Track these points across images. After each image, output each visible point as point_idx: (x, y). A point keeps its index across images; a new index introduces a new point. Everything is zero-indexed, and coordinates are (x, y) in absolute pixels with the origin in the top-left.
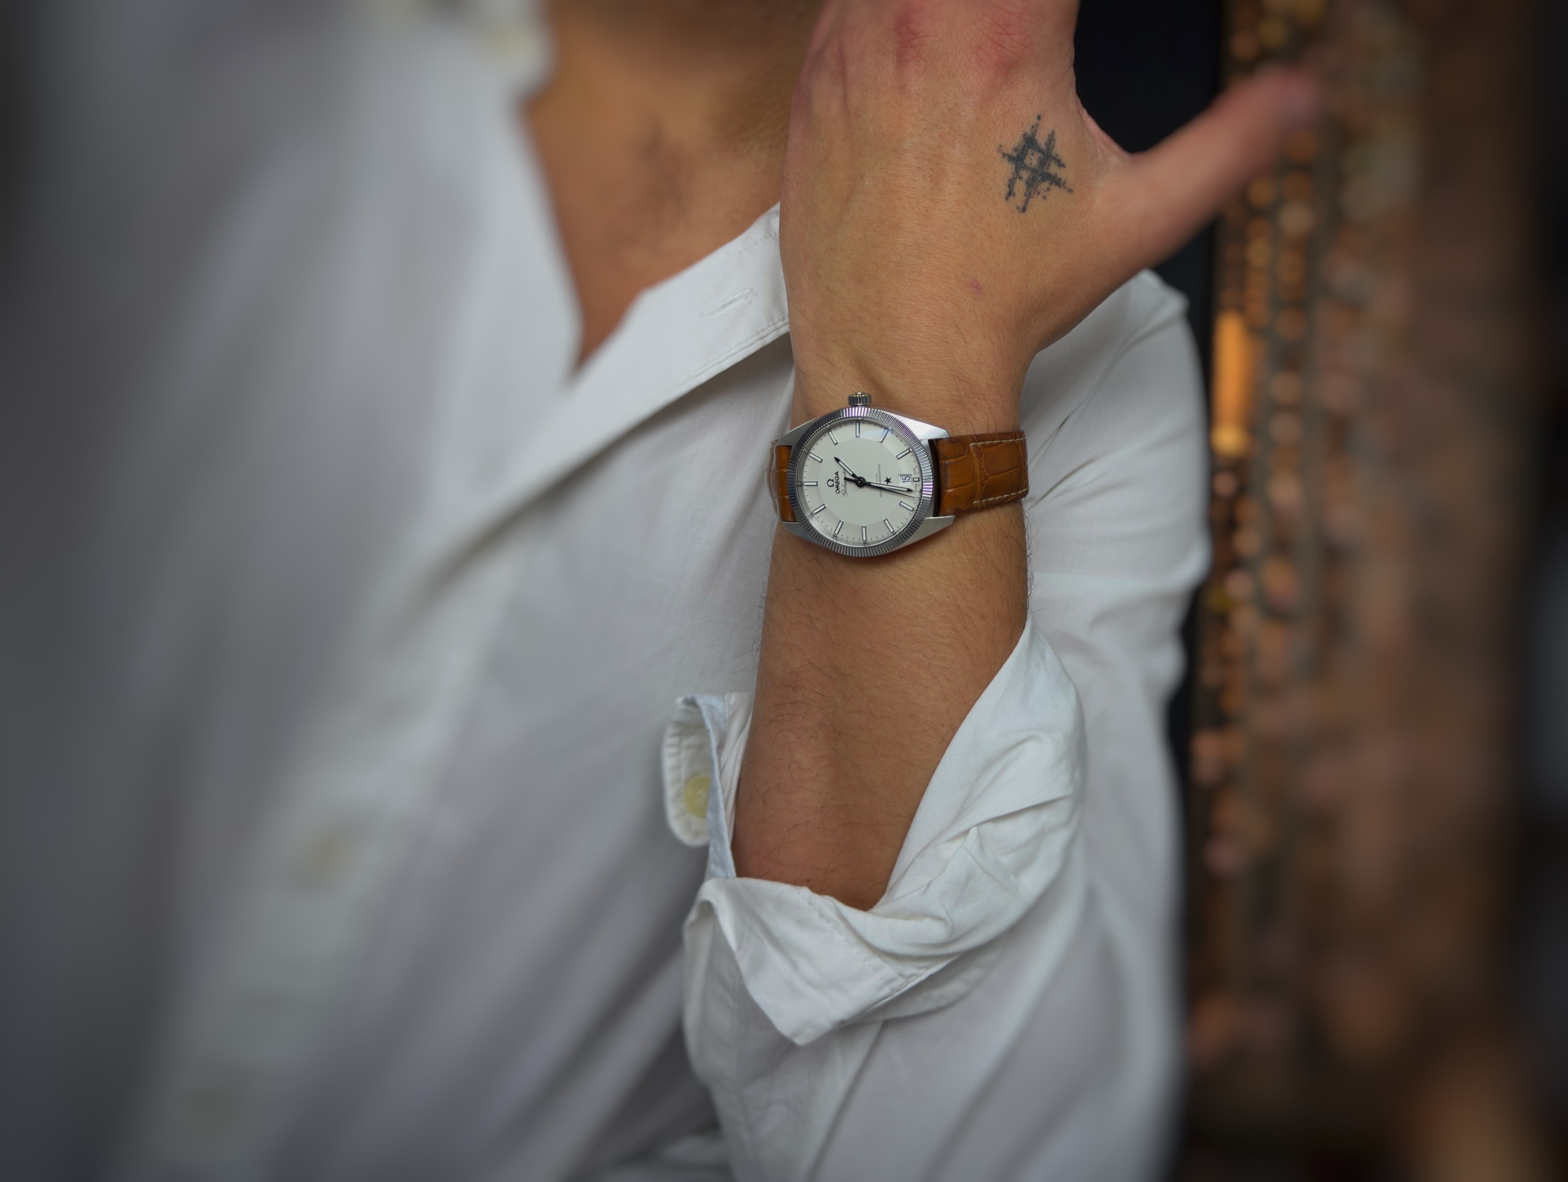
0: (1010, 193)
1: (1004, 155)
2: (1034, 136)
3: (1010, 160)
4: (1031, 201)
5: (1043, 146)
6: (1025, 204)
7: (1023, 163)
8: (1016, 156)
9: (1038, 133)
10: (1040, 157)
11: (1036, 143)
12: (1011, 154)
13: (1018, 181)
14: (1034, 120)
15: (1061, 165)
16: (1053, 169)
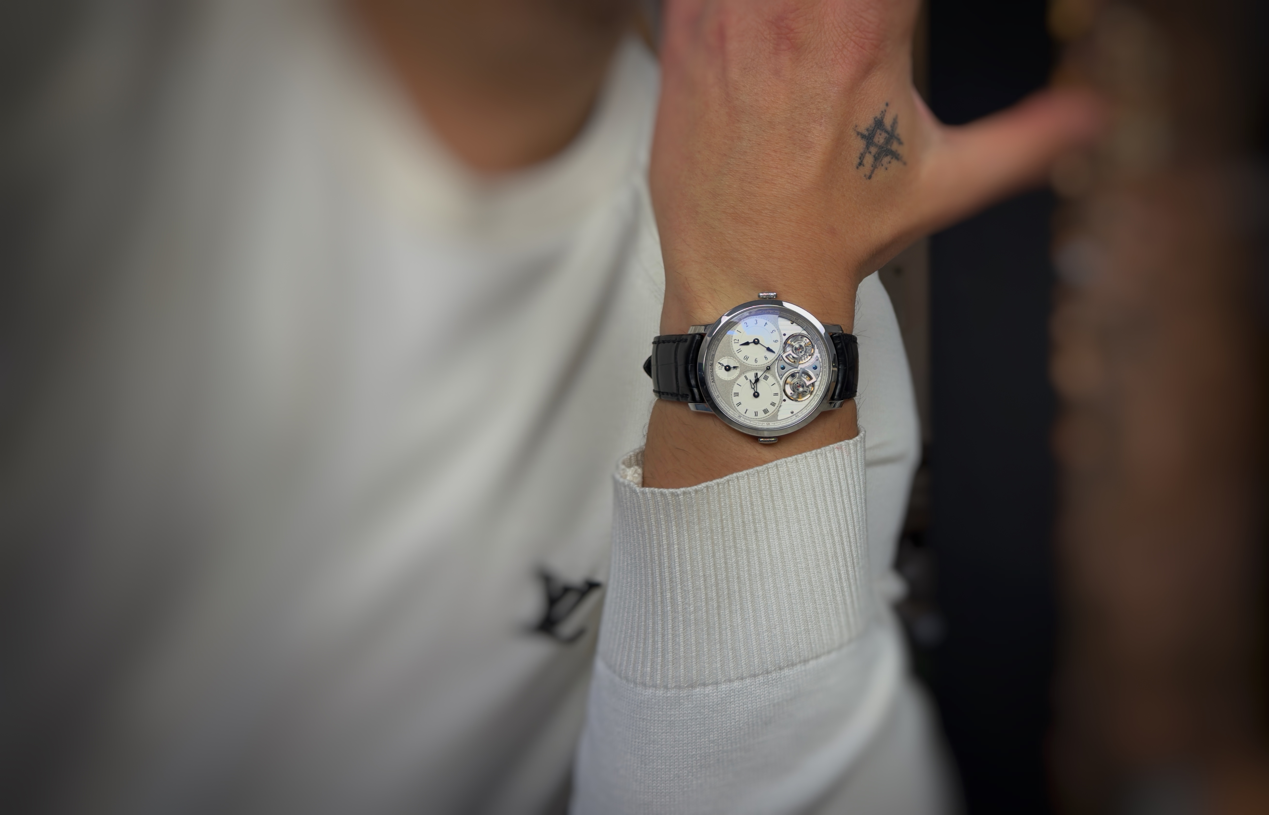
0: (861, 164)
1: (858, 133)
2: (883, 119)
3: (863, 138)
4: (875, 172)
5: (888, 128)
6: (871, 173)
7: (872, 141)
8: (867, 135)
9: (885, 117)
10: (886, 137)
11: (884, 125)
12: (864, 132)
13: (867, 155)
14: (882, 107)
15: (900, 143)
16: (895, 146)
